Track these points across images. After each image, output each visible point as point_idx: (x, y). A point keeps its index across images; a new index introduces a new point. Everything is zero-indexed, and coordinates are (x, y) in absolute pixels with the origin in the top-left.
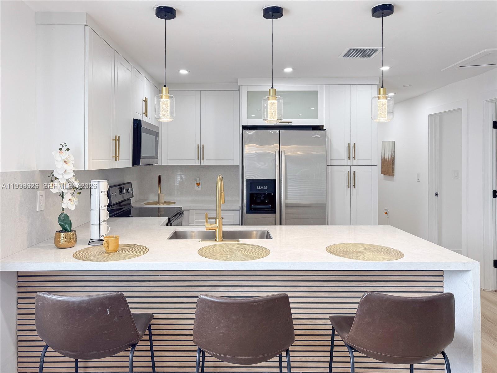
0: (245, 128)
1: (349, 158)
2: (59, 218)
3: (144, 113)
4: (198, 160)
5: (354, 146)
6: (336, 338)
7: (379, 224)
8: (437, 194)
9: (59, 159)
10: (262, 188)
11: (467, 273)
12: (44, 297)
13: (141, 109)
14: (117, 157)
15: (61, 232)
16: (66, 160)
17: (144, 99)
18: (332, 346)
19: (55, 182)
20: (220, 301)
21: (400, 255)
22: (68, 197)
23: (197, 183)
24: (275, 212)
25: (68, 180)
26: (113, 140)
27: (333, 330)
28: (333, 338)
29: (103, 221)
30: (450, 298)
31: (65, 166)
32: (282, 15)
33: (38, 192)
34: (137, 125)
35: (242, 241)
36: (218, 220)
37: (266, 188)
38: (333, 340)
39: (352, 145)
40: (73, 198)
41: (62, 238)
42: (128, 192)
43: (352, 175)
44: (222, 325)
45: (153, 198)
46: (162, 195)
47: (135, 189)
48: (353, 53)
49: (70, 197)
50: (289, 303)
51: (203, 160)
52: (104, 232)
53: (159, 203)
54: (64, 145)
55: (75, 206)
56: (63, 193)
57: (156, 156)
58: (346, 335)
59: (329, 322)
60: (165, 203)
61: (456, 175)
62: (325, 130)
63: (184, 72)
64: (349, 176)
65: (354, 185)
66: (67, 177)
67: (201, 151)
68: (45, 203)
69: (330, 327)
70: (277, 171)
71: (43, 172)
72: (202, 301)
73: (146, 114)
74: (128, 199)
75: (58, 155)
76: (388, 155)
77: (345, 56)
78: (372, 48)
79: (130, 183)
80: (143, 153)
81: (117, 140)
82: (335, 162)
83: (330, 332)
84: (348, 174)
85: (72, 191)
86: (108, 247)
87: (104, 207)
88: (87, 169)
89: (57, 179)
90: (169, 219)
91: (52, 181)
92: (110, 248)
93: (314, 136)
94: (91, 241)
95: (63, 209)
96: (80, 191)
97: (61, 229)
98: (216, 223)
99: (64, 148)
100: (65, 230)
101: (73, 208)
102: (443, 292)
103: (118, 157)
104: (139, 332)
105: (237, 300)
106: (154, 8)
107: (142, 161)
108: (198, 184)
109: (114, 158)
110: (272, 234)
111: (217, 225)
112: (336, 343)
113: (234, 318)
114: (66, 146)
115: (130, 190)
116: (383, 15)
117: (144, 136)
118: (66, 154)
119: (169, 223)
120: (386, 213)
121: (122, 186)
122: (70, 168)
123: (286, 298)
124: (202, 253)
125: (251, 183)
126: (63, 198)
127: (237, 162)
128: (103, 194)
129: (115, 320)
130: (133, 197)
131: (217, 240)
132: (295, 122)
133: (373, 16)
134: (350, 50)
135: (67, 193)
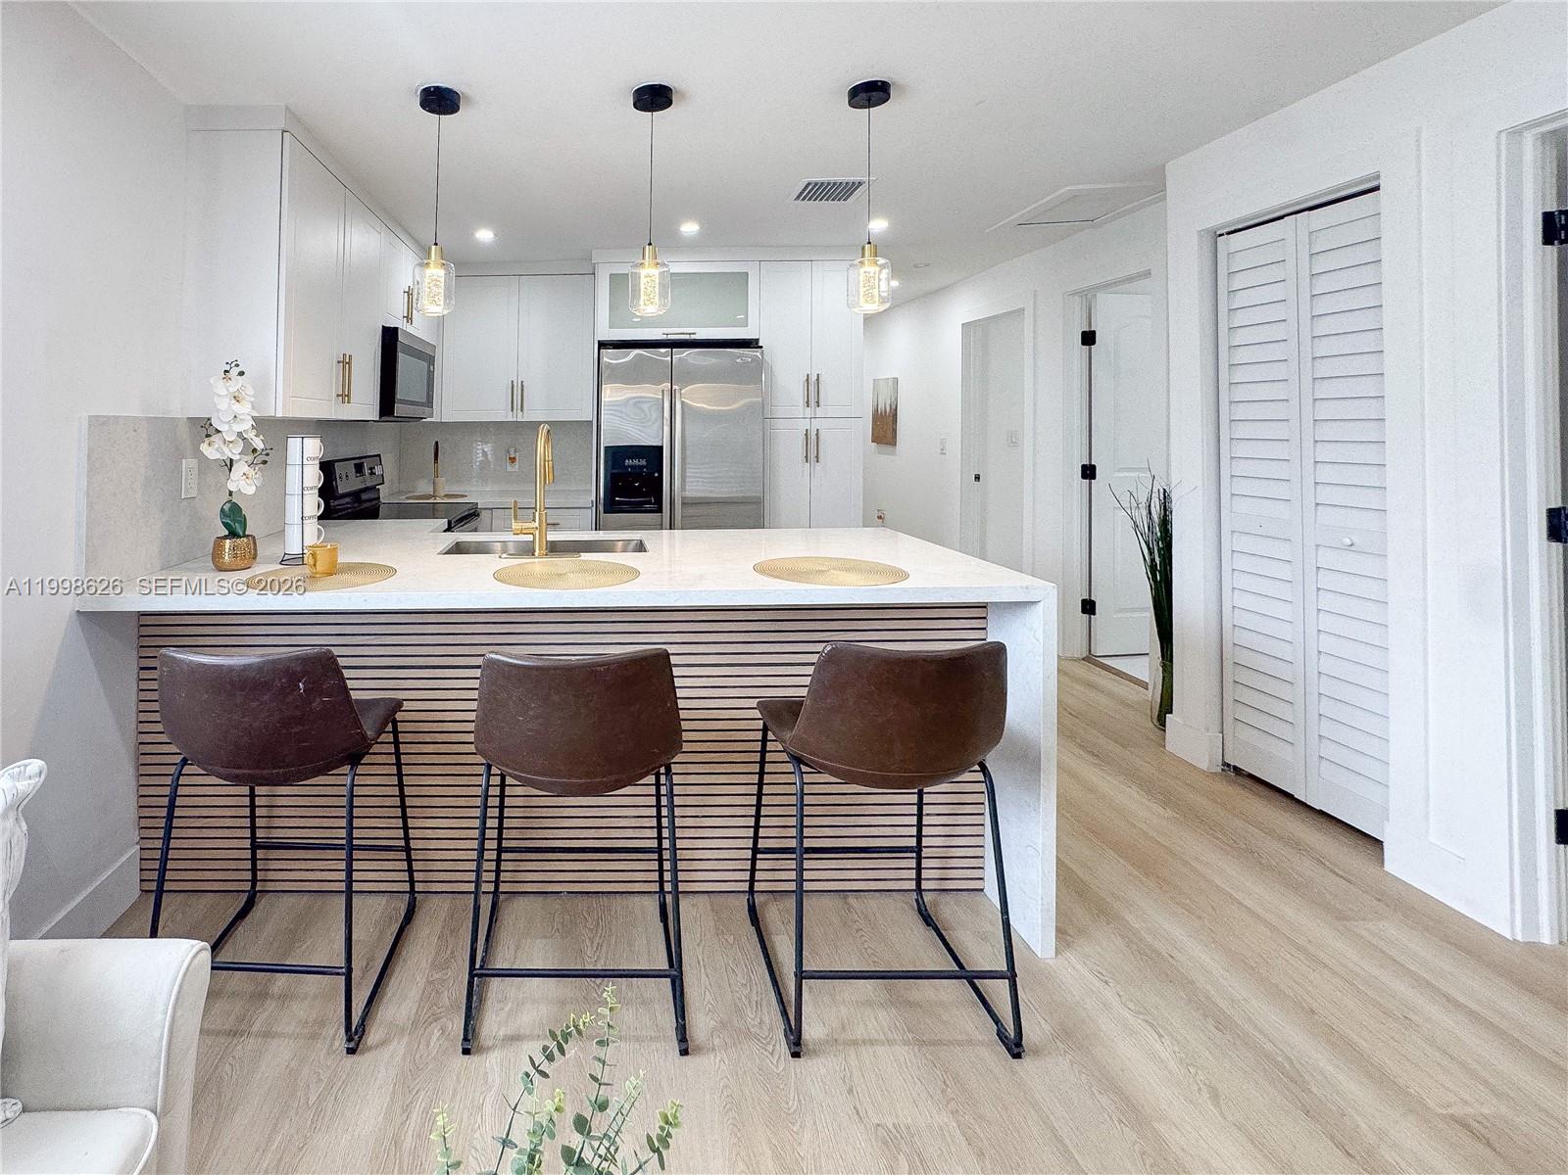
0: (602, 345)
1: (807, 402)
2: (222, 510)
3: (407, 317)
4: (512, 410)
5: (818, 379)
6: (770, 746)
7: (865, 525)
8: (977, 478)
9: (224, 392)
10: (636, 462)
11: (1033, 607)
12: (175, 658)
13: (400, 308)
14: (345, 396)
15: (226, 537)
16: (236, 394)
17: (407, 290)
18: (762, 763)
19: (215, 438)
20: (527, 663)
21: (902, 575)
22: (241, 468)
23: (510, 458)
24: (660, 510)
25: (240, 434)
26: (339, 362)
27: (765, 730)
28: (764, 746)
29: (309, 518)
30: (997, 653)
31: (237, 408)
32: (669, 103)
33: (184, 461)
34: (390, 337)
35: (585, 556)
36: (537, 514)
37: (643, 462)
38: (763, 752)
39: (814, 378)
40: (251, 472)
41: (227, 550)
42: (372, 473)
43: (814, 437)
44: (531, 713)
45: (424, 487)
46: (441, 480)
47: (388, 468)
48: (817, 192)
49: (246, 469)
50: (670, 666)
51: (522, 411)
52: (311, 539)
53: (434, 496)
54: (233, 365)
55: (254, 488)
56: (231, 460)
57: (429, 403)
58: (788, 735)
59: (757, 714)
60: (447, 496)
61: (1014, 441)
62: (761, 347)
63: (485, 235)
64: (807, 438)
65: (817, 457)
66: (238, 428)
67: (517, 394)
68: (199, 484)
69: (760, 724)
70: (667, 429)
71: (193, 421)
72: (491, 665)
73: (409, 318)
74: (373, 488)
75: (221, 383)
76: (884, 404)
77: (798, 197)
78: (852, 179)
79: (379, 455)
80: (400, 393)
81: (346, 363)
82: (780, 412)
83: (759, 736)
84: (806, 435)
85: (250, 458)
86: (315, 565)
87: (312, 488)
88: (279, 414)
89: (219, 432)
90: (449, 522)
91: (208, 436)
92: (319, 568)
93: (739, 360)
94: (287, 557)
95: (231, 493)
96: (266, 458)
97: (227, 533)
98: (534, 520)
99: (235, 371)
100: (233, 534)
101: (251, 490)
102: (985, 640)
103: (348, 396)
104: (369, 733)
105: (560, 660)
106: (417, 91)
107: (399, 409)
108: (513, 460)
109: (340, 398)
110: (648, 546)
111: (537, 524)
112: (769, 757)
113: (556, 698)
114: (237, 365)
115: (378, 470)
116: (870, 104)
117: (403, 359)
118: (236, 384)
119: (449, 529)
120: (880, 517)
121: (362, 460)
122: (245, 409)
123: (665, 656)
124: (500, 577)
125: (614, 454)
126: (230, 470)
127: (588, 415)
128: (311, 462)
129: (316, 704)
130: (383, 483)
131: (536, 554)
132: (703, 334)
133: (851, 104)
134: (809, 184)
135: (240, 460)
